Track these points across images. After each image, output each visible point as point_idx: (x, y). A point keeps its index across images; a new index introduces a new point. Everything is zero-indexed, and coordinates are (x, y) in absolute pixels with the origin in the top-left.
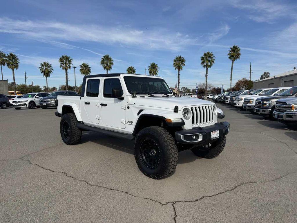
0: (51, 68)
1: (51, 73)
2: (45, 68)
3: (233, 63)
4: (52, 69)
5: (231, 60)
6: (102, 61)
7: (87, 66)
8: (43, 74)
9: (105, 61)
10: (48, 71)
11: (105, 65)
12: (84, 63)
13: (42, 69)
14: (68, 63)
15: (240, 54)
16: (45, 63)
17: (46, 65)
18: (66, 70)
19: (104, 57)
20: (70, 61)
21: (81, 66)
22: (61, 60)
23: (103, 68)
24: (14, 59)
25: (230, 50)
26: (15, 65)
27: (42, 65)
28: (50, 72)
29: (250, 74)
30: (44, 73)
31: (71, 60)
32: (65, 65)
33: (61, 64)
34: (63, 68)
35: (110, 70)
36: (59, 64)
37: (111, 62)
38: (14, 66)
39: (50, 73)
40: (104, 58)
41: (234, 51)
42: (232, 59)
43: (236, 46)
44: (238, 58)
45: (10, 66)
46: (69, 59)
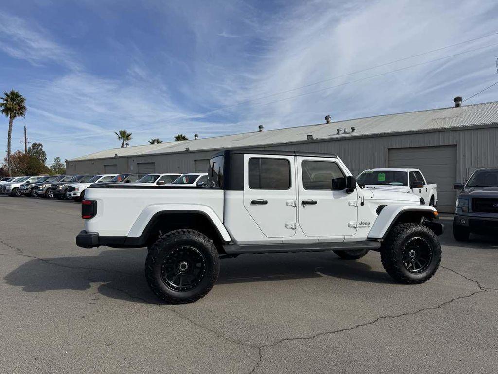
3: (11, 122)
5: (7, 115)
15: (24, 108)
25: (5, 97)
29: (26, 144)
41: (12, 100)
42: (9, 116)
43: (17, 93)
44: (22, 114)
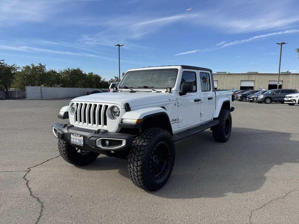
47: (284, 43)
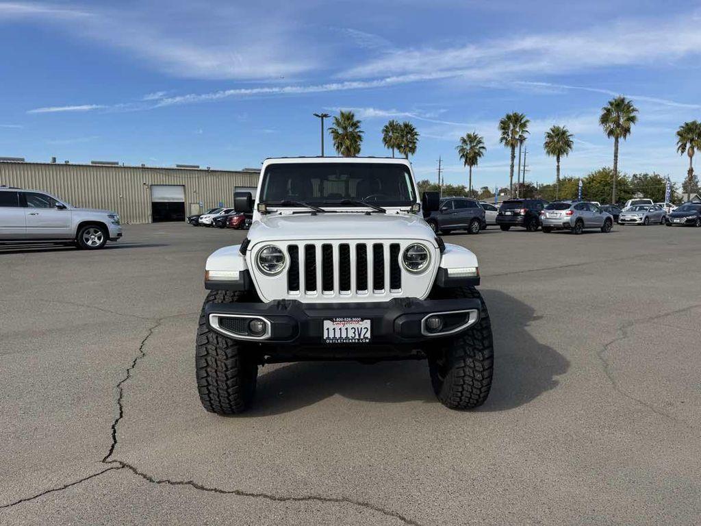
0: (481, 145)
1: (480, 156)
2: (468, 147)
4: (483, 148)
6: (603, 115)
7: (564, 133)
8: (463, 160)
9: (614, 115)
10: (475, 153)
11: (610, 126)
12: (556, 126)
13: (462, 150)
14: (517, 130)
16: (469, 136)
17: (472, 139)
18: (513, 147)
19: (611, 104)
20: (523, 125)
21: (548, 133)
22: (504, 126)
23: (605, 135)
24: (409, 133)
26: (411, 146)
27: (464, 141)
28: (479, 154)
30: (467, 157)
31: (527, 121)
32: (510, 136)
33: (504, 133)
34: (507, 144)
35: (625, 137)
36: (499, 134)
37: (632, 115)
38: (408, 149)
39: (478, 157)
40: (609, 107)
45: (402, 150)
46: (522, 122)
47: (326, 116)
